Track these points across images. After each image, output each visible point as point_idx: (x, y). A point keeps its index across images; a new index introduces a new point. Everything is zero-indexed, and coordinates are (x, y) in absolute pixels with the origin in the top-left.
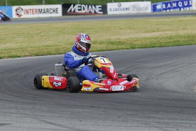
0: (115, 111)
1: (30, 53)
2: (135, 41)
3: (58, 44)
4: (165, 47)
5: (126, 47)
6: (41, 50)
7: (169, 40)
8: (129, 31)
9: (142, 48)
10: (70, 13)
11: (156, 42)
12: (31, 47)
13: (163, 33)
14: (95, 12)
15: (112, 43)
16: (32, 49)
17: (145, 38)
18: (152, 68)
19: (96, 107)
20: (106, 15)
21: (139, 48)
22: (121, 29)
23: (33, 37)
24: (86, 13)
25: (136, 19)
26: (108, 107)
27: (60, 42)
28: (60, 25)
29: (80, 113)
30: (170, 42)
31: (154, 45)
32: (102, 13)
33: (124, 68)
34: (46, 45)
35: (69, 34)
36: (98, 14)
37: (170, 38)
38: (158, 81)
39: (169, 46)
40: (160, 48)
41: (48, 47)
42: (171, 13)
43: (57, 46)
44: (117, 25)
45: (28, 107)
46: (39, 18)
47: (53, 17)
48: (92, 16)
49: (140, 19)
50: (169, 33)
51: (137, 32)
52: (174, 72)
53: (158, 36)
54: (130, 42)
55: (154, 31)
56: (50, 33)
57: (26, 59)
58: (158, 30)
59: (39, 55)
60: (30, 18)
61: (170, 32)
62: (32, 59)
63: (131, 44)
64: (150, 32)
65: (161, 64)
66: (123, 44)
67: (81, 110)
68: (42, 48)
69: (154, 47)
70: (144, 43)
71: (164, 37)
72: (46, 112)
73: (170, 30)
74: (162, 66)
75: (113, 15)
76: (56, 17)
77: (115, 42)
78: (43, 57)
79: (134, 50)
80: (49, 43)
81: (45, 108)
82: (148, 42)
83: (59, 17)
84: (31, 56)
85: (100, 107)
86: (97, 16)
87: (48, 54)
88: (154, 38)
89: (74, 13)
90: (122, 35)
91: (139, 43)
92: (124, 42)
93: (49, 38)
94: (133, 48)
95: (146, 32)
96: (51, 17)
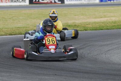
0: (74, 78)
1: (5, 33)
2: (87, 25)
3: (27, 26)
4: (110, 29)
5: (80, 30)
6: (14, 30)
7: (114, 24)
8: (82, 17)
9: (93, 30)
10: (35, 2)
11: (104, 26)
12: (6, 28)
13: (109, 18)
14: (55, 2)
15: (69, 26)
16: (6, 30)
17: (95, 23)
18: (102, 46)
19: (58, 75)
20: (63, 4)
21: (91, 30)
22: (75, 15)
23: (7, 21)
24: (47, 2)
25: (87, 8)
26: (68, 75)
27: (28, 25)
28: (27, 11)
29: (46, 79)
30: (114, 26)
31: (102, 28)
32: (60, 2)
33: (79, 46)
34: (17, 27)
35: (35, 19)
36: (57, 3)
37: (115, 22)
38: (106, 55)
39: (114, 29)
40: (107, 30)
41: (19, 29)
42: (114, 3)
43: (26, 28)
44: (72, 12)
45: (5, 74)
46: (11, 6)
47: (22, 5)
48: (53, 5)
49: (91, 8)
50: (113, 19)
51: (88, 18)
52: (118, 49)
53: (105, 21)
54: (83, 25)
55: (101, 17)
56: (20, 18)
57: (2, 38)
58: (105, 17)
59: (12, 35)
60: (4, 6)
61: (115, 18)
62: (7, 37)
63: (84, 27)
64: (99, 18)
65: (108, 43)
66: (78, 27)
67: (46, 77)
68: (14, 29)
69: (102, 29)
70: (94, 27)
71: (110, 22)
72: (20, 78)
73: (114, 16)
74: (109, 44)
75: (69, 4)
76: (24, 5)
77: (71, 25)
78: (16, 36)
79: (87, 31)
80: (19, 25)
81: (19, 75)
82: (97, 26)
83: (27, 5)
84: (6, 35)
85: (61, 75)
86: (57, 5)
87: (19, 34)
88: (103, 23)
89: (38, 3)
90: (76, 20)
91: (90, 26)
92: (79, 25)
93: (20, 21)
94: (86, 30)
95: (95, 18)
96: (20, 5)
